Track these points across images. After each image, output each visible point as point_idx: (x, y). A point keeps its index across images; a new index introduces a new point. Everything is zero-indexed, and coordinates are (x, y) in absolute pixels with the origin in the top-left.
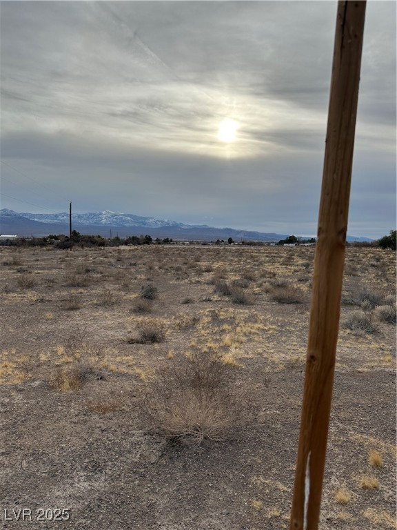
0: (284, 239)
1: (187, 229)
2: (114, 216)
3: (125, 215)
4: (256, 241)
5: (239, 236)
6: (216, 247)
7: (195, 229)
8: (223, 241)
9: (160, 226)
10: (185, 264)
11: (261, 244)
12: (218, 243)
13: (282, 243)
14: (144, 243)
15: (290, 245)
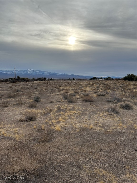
0: (92, 78)
1: (59, 75)
2: (32, 71)
3: (36, 70)
4: (82, 79)
5: (76, 77)
6: (68, 81)
7: (62, 75)
8: (71, 79)
9: (49, 74)
10: (55, 87)
11: (84, 80)
12: (69, 80)
13: (91, 79)
14: (43, 80)
15: (94, 80)
